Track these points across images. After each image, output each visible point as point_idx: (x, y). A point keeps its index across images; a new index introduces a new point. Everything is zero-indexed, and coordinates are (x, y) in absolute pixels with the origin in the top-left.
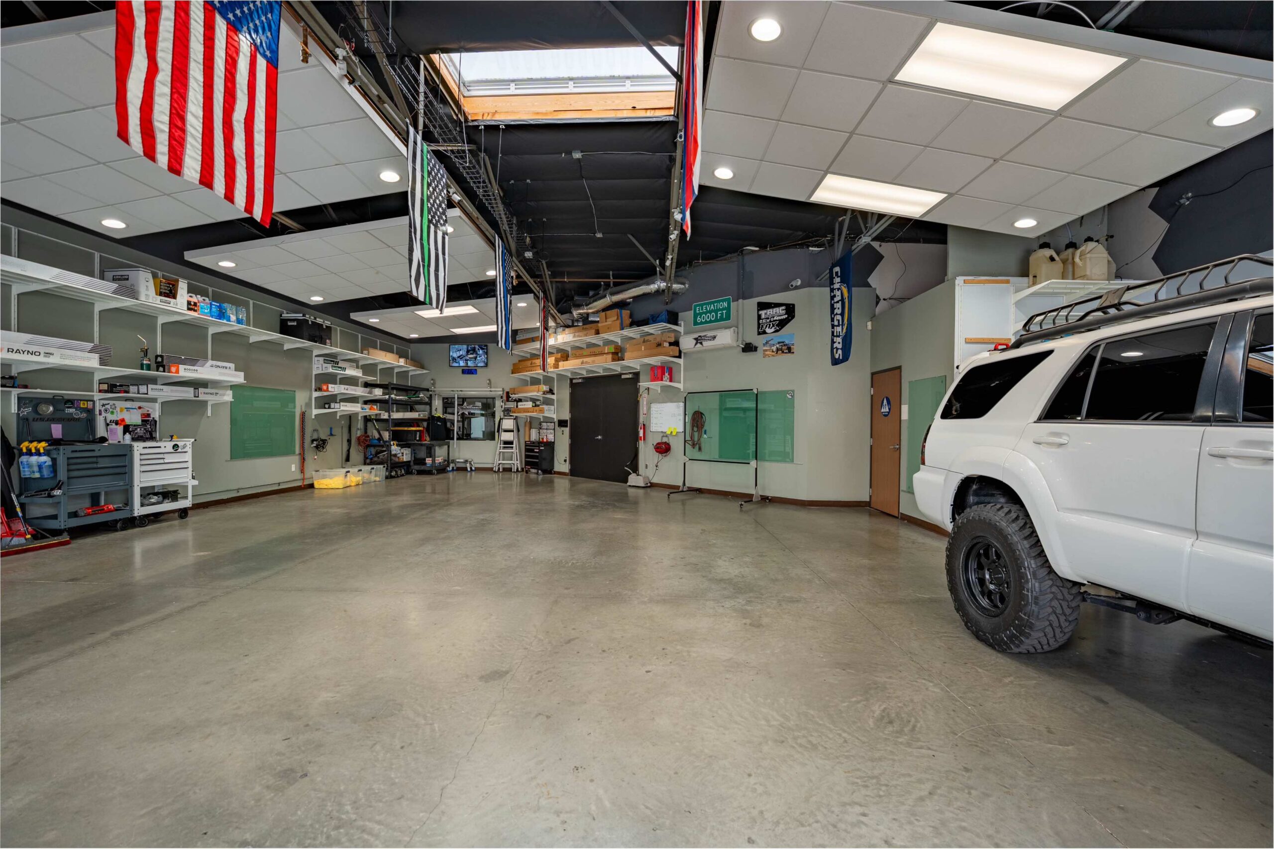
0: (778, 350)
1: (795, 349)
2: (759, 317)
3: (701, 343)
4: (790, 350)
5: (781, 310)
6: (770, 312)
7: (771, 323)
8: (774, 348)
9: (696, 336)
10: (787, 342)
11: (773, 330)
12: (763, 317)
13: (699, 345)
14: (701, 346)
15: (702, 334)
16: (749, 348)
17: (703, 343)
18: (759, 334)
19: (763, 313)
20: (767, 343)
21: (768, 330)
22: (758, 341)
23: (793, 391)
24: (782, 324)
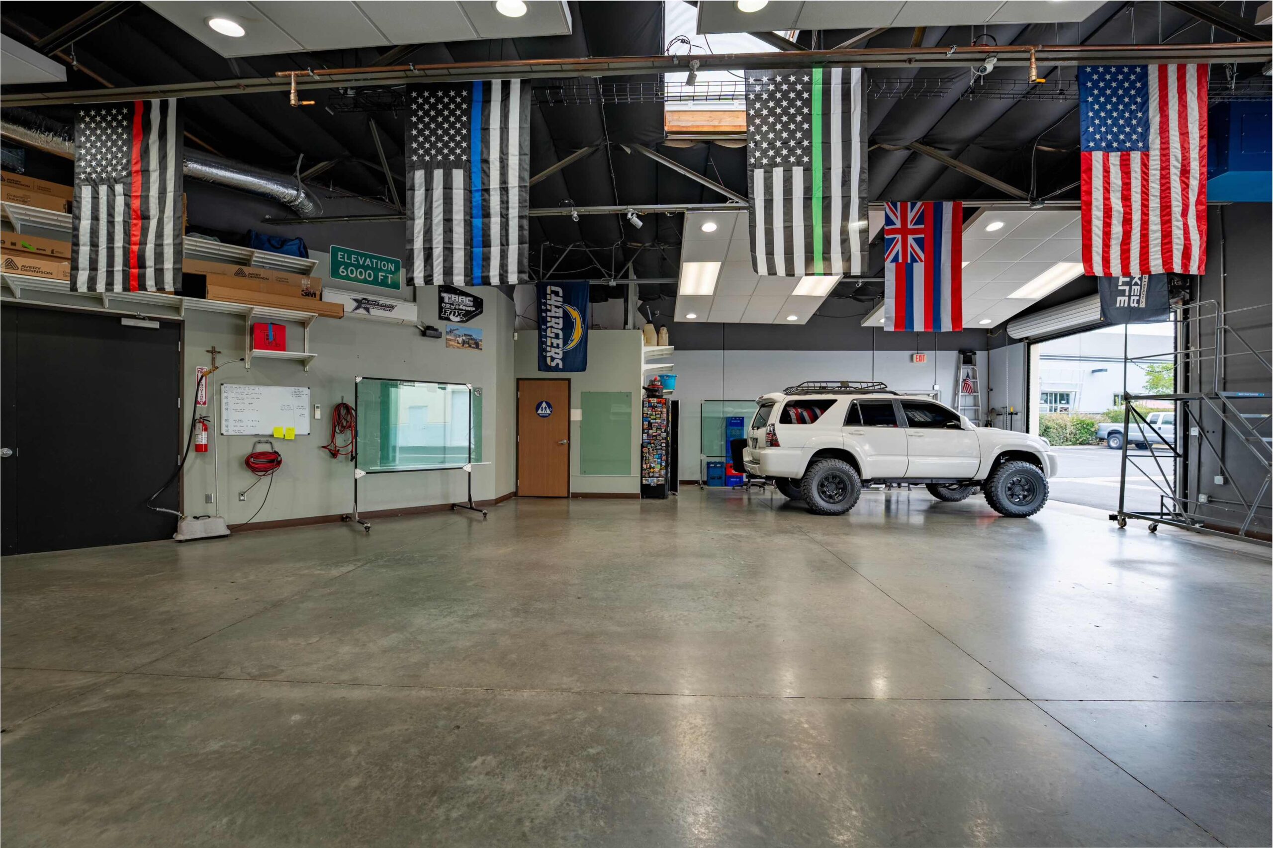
0: (464, 342)
1: (483, 345)
2: (441, 300)
3: (367, 310)
4: (477, 346)
5: (467, 300)
6: (455, 298)
7: (457, 311)
8: (460, 340)
9: (360, 297)
10: (474, 336)
11: (458, 319)
12: (446, 300)
13: (362, 311)
14: (365, 312)
15: (370, 298)
16: (427, 332)
17: (371, 310)
18: (440, 318)
19: (446, 296)
20: (451, 331)
21: (452, 317)
22: (441, 326)
23: (481, 389)
24: (468, 316)
